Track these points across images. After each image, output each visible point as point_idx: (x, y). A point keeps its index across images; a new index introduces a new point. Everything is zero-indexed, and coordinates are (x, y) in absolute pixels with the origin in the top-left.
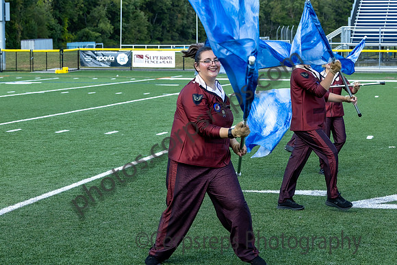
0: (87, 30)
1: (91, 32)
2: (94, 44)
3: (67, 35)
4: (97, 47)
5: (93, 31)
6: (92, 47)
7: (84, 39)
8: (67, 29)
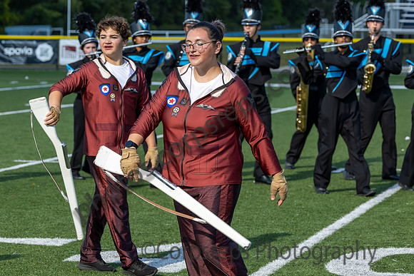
0: (39, 7)
1: (46, 11)
2: (48, 29)
3: (9, 15)
4: (54, 33)
5: (50, 8)
6: (44, 34)
7: (35, 20)
8: (9, 5)
